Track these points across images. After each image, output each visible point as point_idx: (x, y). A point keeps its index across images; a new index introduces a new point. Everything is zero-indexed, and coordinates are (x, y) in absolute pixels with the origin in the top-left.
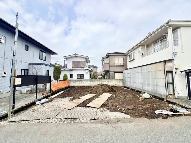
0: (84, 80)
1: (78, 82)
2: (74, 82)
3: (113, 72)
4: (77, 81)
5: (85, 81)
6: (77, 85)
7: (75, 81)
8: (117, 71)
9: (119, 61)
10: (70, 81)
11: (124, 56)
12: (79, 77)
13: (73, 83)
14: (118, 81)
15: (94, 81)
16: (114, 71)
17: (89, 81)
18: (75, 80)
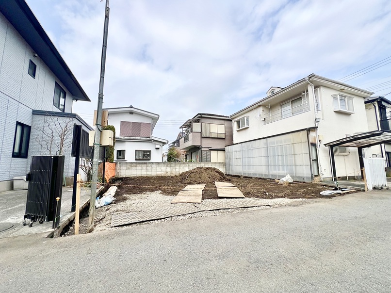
0: (153, 163)
1: (139, 167)
2: (129, 168)
3: (207, 149)
4: (136, 166)
5: (154, 166)
6: (135, 173)
7: (131, 166)
8: (214, 147)
9: (218, 129)
10: (118, 165)
11: (226, 122)
12: (140, 156)
15: (173, 165)
16: (209, 148)
17: (162, 165)
18: (132, 163)
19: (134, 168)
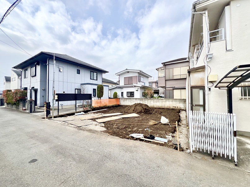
5: (134, 100)
8: (176, 86)
9: (181, 71)
10: (120, 99)
12: (129, 95)
13: (124, 101)
14: (177, 101)
16: (172, 87)
17: (138, 100)
18: (125, 98)
19: (126, 101)
